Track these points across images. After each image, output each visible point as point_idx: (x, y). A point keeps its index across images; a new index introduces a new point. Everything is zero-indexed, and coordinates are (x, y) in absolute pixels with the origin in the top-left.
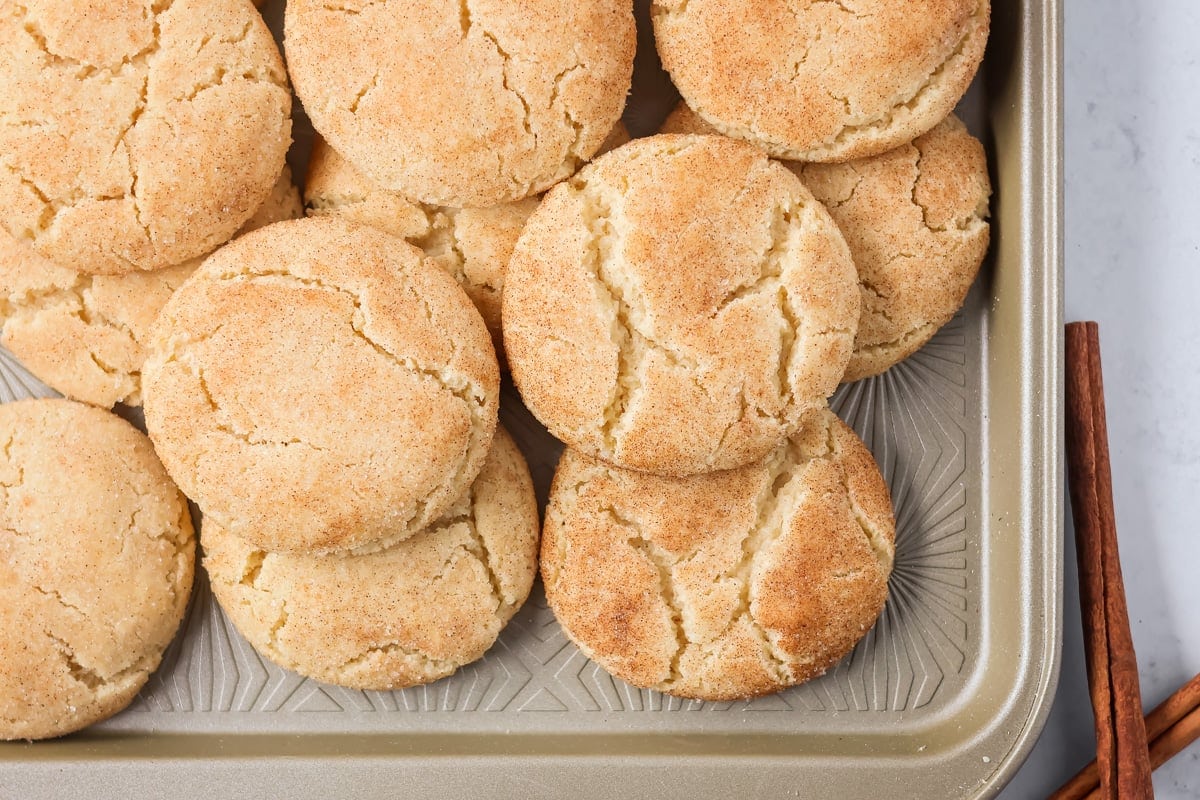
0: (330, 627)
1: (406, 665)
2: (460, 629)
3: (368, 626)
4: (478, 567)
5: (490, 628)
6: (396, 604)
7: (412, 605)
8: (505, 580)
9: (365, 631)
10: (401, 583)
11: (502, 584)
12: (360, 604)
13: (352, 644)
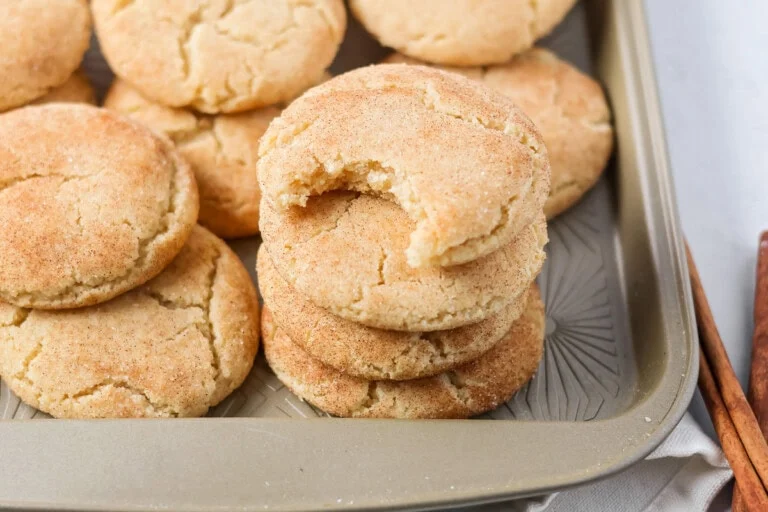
0: (75, 356)
1: (131, 401)
2: (181, 379)
3: (106, 361)
4: (205, 341)
5: (206, 386)
6: (133, 348)
7: (145, 352)
8: (225, 356)
9: (102, 364)
10: (139, 335)
11: (222, 359)
12: (103, 343)
13: (90, 374)
